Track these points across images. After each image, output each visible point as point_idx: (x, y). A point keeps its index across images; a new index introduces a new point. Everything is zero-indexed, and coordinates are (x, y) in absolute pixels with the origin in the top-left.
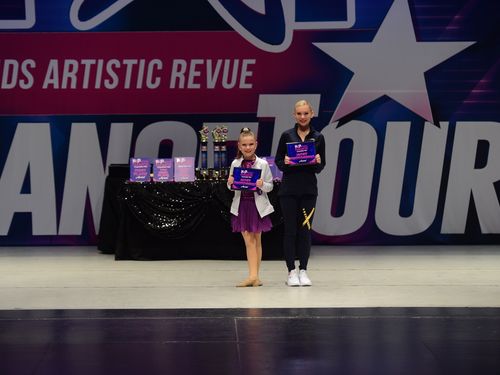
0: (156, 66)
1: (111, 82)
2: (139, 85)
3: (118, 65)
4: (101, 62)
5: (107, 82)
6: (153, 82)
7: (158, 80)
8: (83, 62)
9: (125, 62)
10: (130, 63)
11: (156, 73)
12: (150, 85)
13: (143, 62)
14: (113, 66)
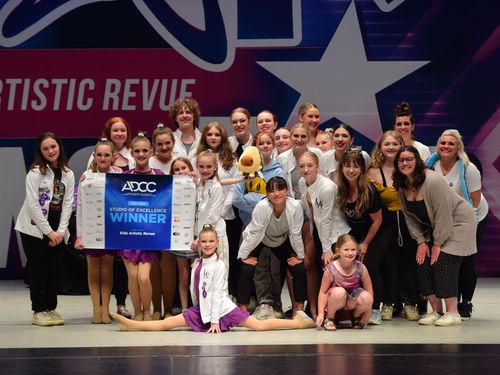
0: (87, 86)
1: (39, 103)
2: (69, 107)
3: (46, 85)
4: (27, 82)
5: (34, 103)
6: (85, 103)
7: (90, 101)
8: (8, 81)
9: (54, 81)
10: (59, 83)
11: (88, 93)
12: (81, 107)
13: (73, 82)
14: (41, 86)
